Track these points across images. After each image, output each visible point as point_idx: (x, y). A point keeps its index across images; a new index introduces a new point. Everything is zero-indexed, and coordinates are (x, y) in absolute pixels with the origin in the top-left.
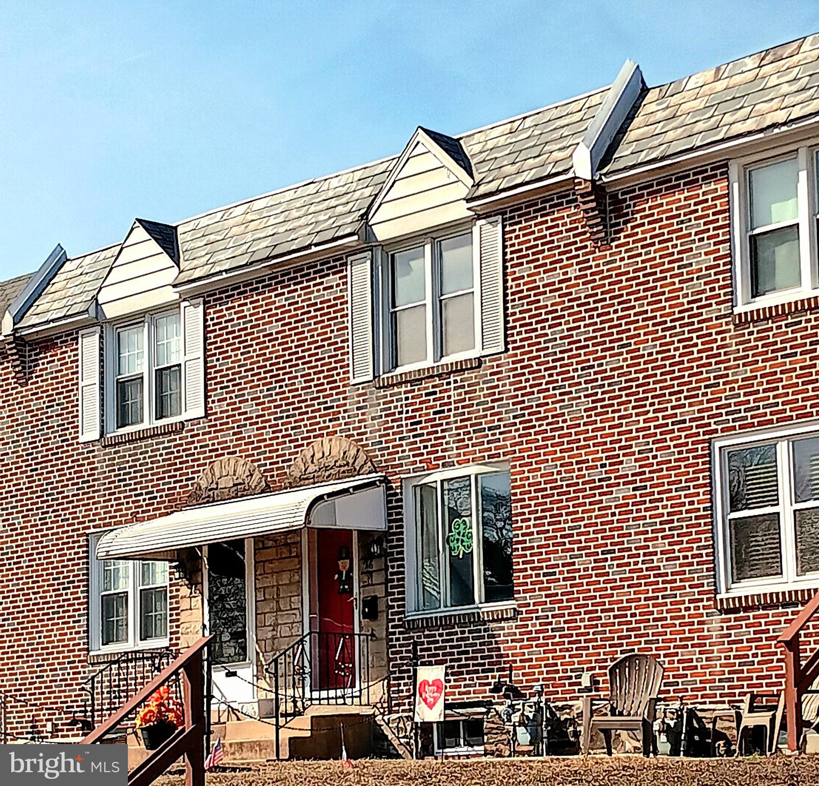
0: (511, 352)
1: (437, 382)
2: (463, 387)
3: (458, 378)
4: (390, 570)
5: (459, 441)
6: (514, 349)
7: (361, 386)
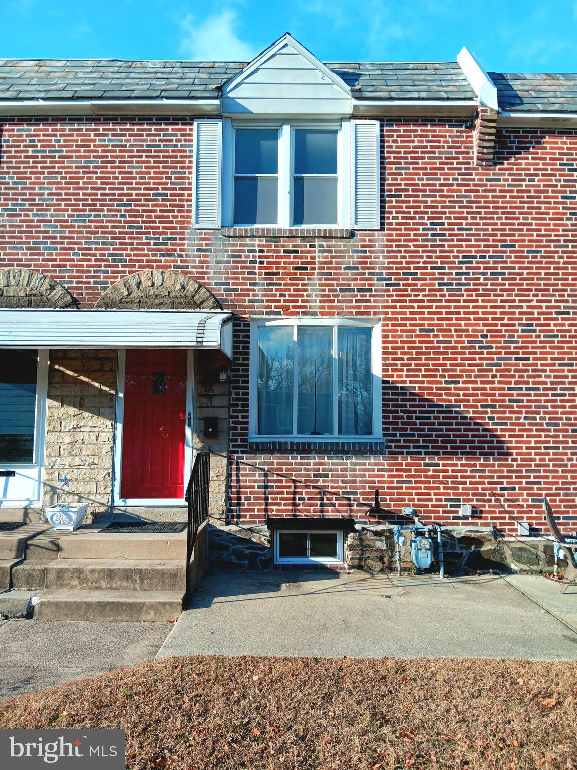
0: (386, 232)
1: (299, 243)
2: (330, 251)
3: (324, 244)
4: (234, 396)
5: (322, 296)
6: (389, 229)
7: (204, 231)
